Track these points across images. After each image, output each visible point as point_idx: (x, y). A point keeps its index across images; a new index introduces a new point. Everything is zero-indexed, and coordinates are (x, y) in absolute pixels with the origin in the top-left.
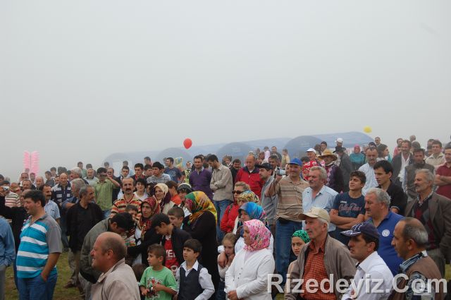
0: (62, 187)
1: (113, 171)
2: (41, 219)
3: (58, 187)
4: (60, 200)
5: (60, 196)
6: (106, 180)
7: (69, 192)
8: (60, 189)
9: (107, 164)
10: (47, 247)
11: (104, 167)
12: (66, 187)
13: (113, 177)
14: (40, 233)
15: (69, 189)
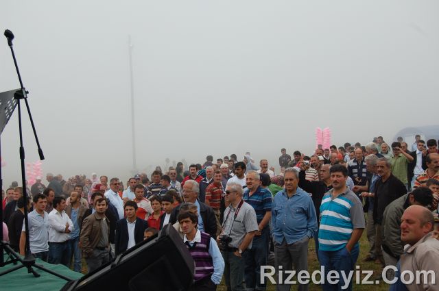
0: (357, 162)
1: (407, 145)
2: (344, 194)
3: (354, 162)
4: (356, 175)
5: (355, 171)
6: (401, 155)
7: (365, 167)
8: (356, 164)
9: (400, 139)
10: (351, 222)
11: (397, 141)
12: (362, 162)
13: (407, 151)
14: (344, 207)
15: (364, 164)
